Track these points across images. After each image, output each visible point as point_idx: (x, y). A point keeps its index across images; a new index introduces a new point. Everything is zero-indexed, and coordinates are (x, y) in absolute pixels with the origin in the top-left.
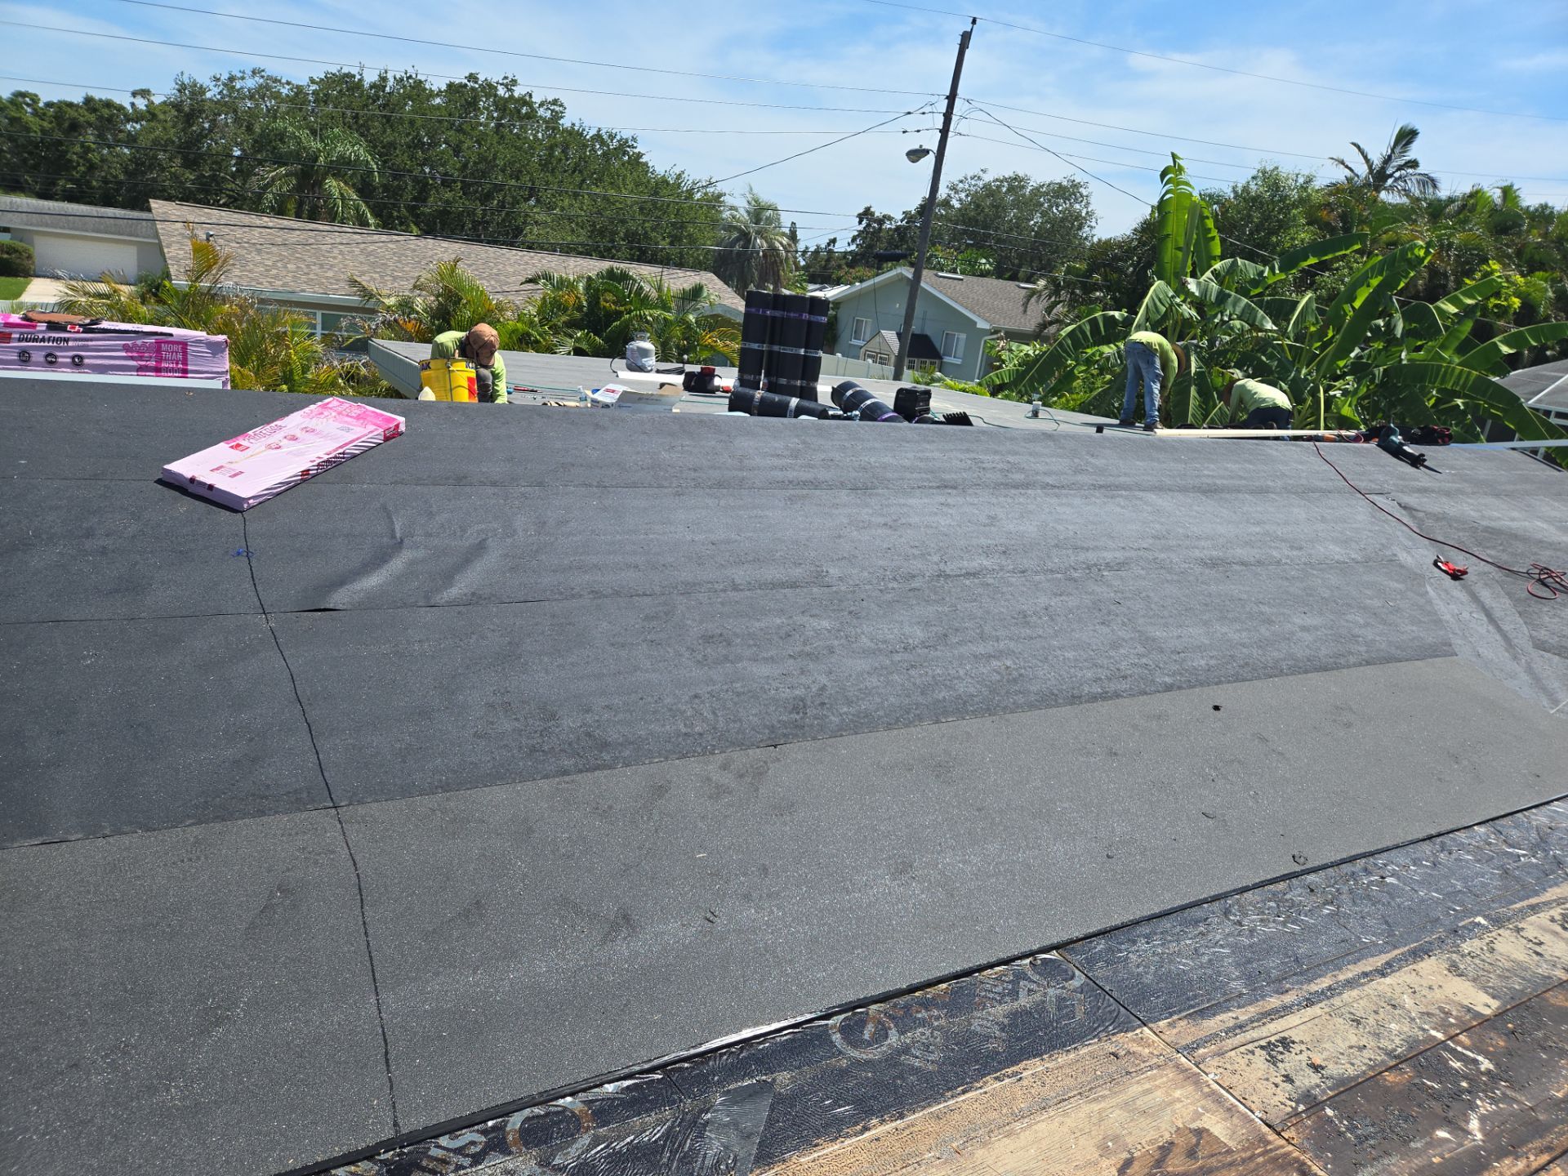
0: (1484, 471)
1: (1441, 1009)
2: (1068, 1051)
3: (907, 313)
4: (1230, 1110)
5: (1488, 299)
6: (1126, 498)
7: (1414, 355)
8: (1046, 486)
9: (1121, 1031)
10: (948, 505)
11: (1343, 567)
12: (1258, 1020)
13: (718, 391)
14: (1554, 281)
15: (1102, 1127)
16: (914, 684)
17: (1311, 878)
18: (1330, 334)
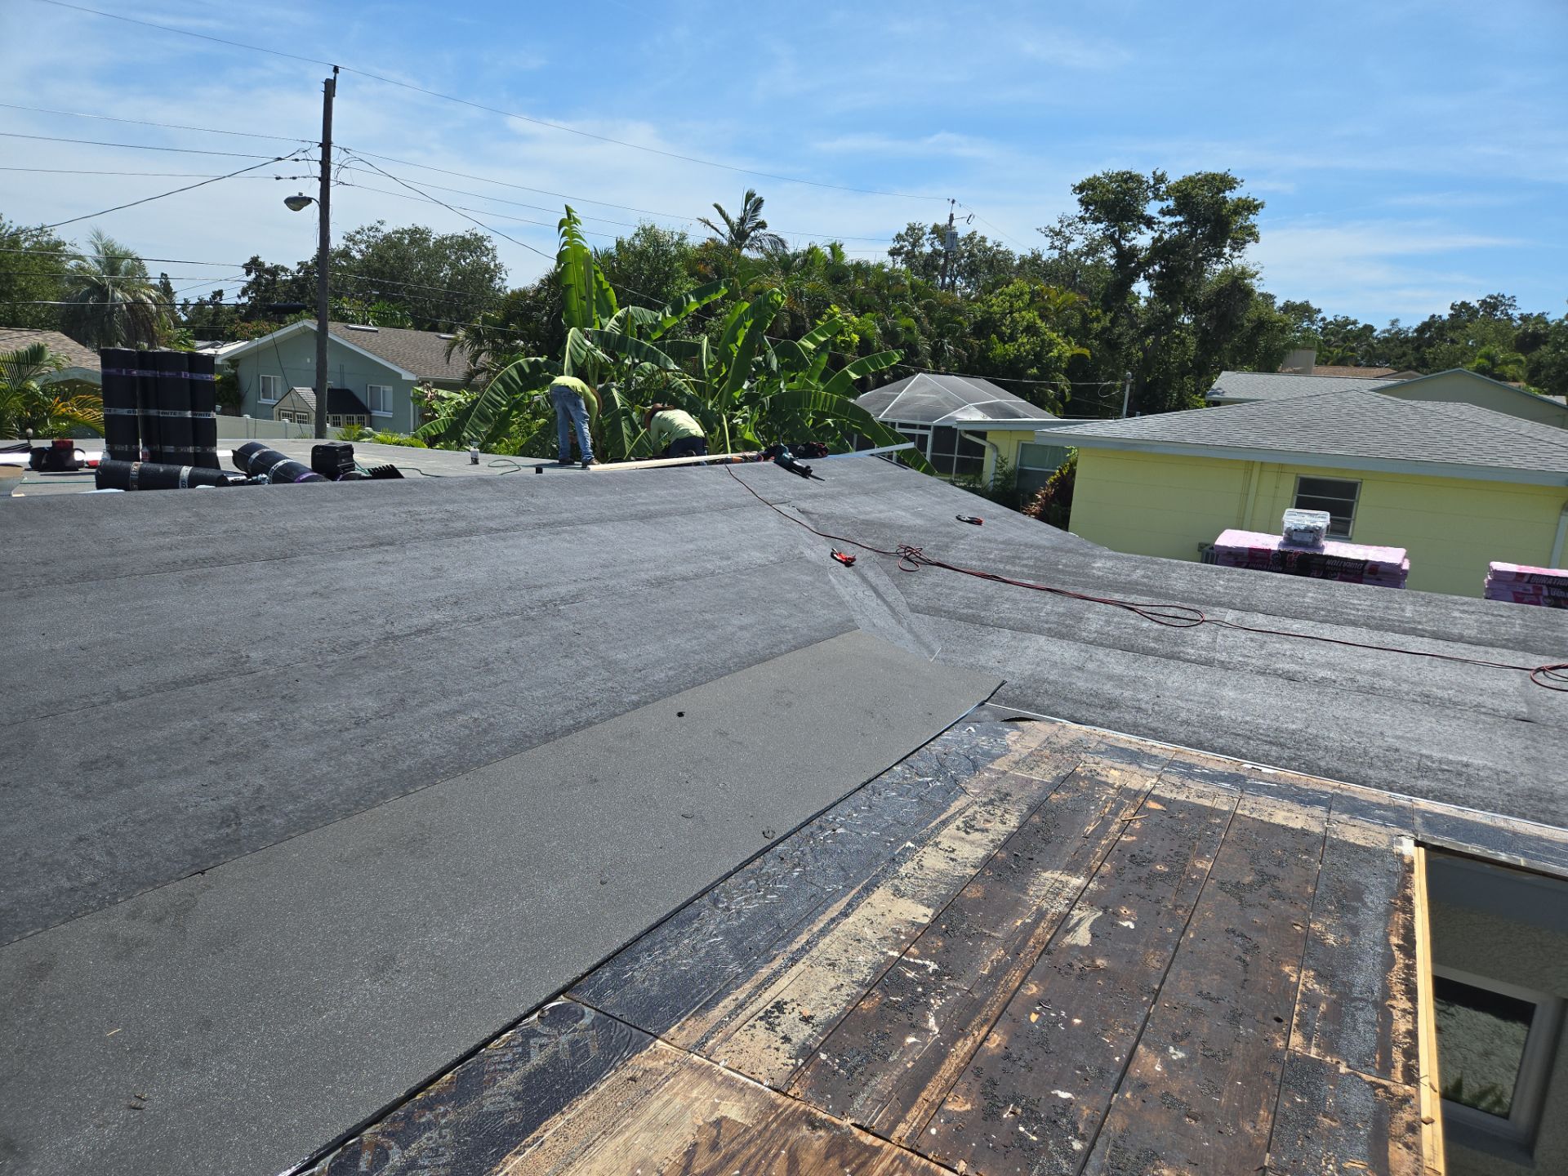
0: (855, 476)
1: (893, 930)
2: (587, 1093)
3: (318, 368)
4: (743, 1089)
5: (835, 336)
6: (571, 533)
7: (790, 385)
8: (489, 531)
9: (636, 1053)
10: (386, 563)
11: (763, 569)
12: (754, 995)
13: (82, 467)
14: (880, 321)
15: (630, 1158)
16: (373, 760)
17: (780, 847)
18: (724, 371)
